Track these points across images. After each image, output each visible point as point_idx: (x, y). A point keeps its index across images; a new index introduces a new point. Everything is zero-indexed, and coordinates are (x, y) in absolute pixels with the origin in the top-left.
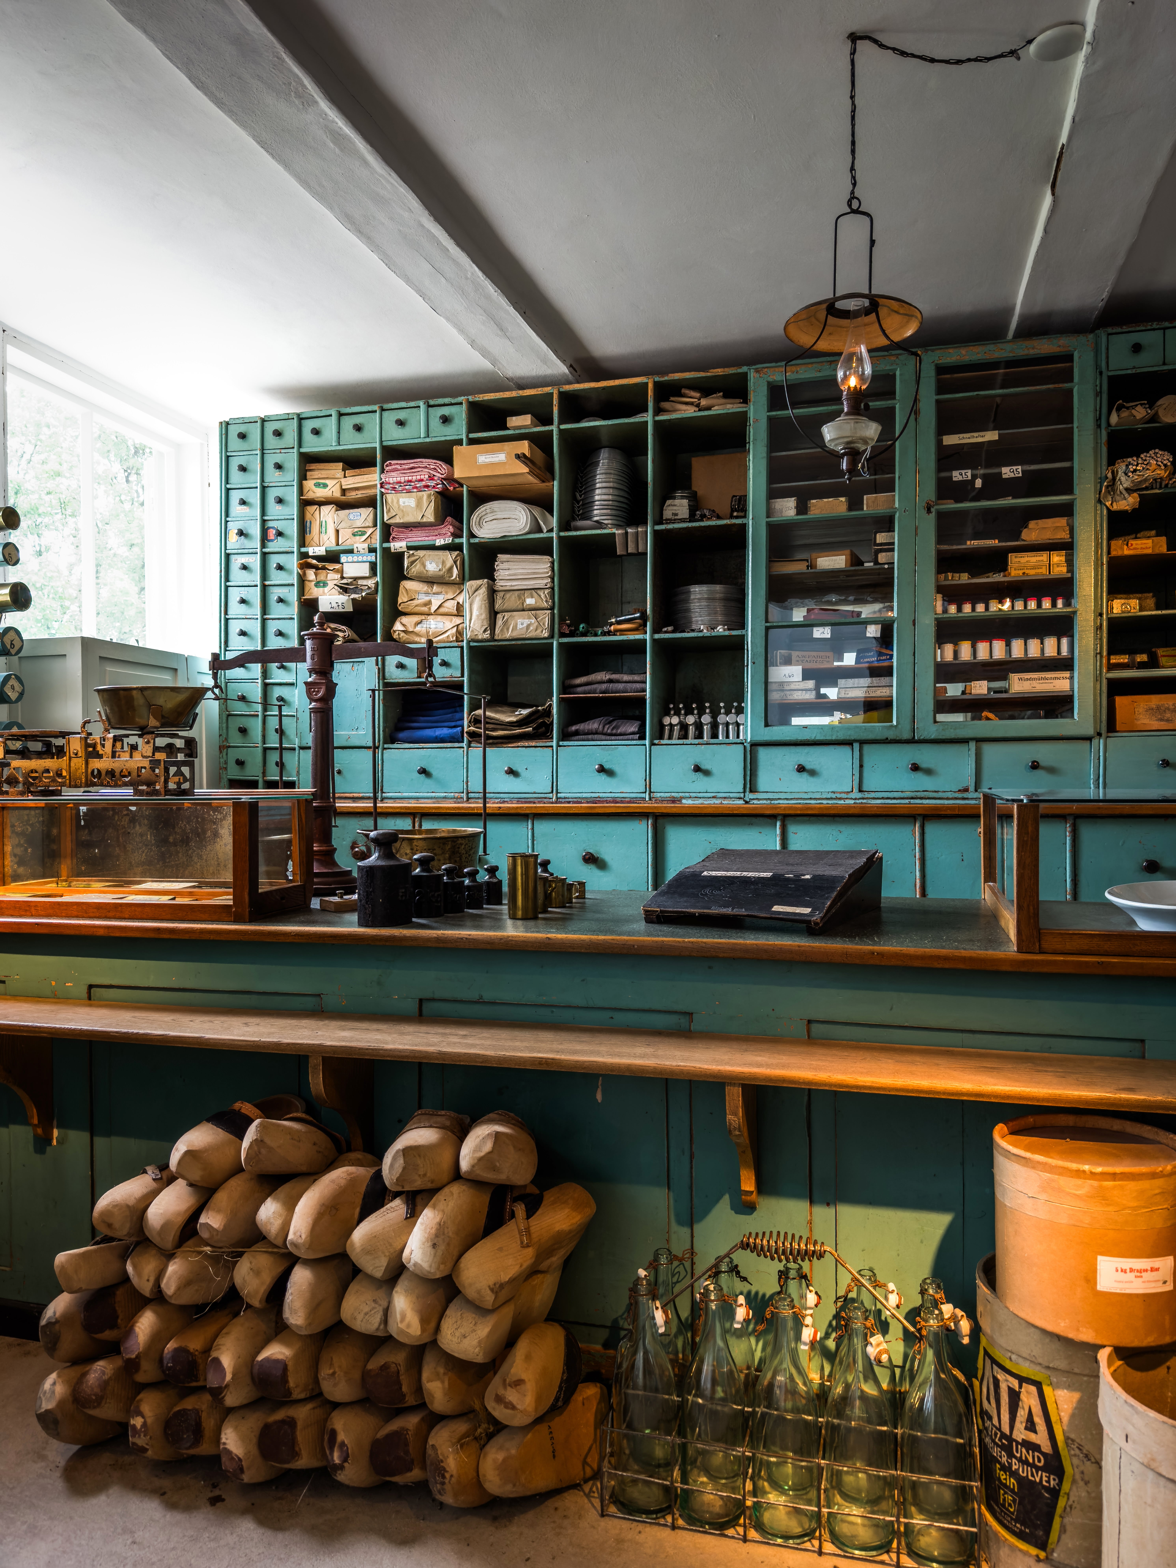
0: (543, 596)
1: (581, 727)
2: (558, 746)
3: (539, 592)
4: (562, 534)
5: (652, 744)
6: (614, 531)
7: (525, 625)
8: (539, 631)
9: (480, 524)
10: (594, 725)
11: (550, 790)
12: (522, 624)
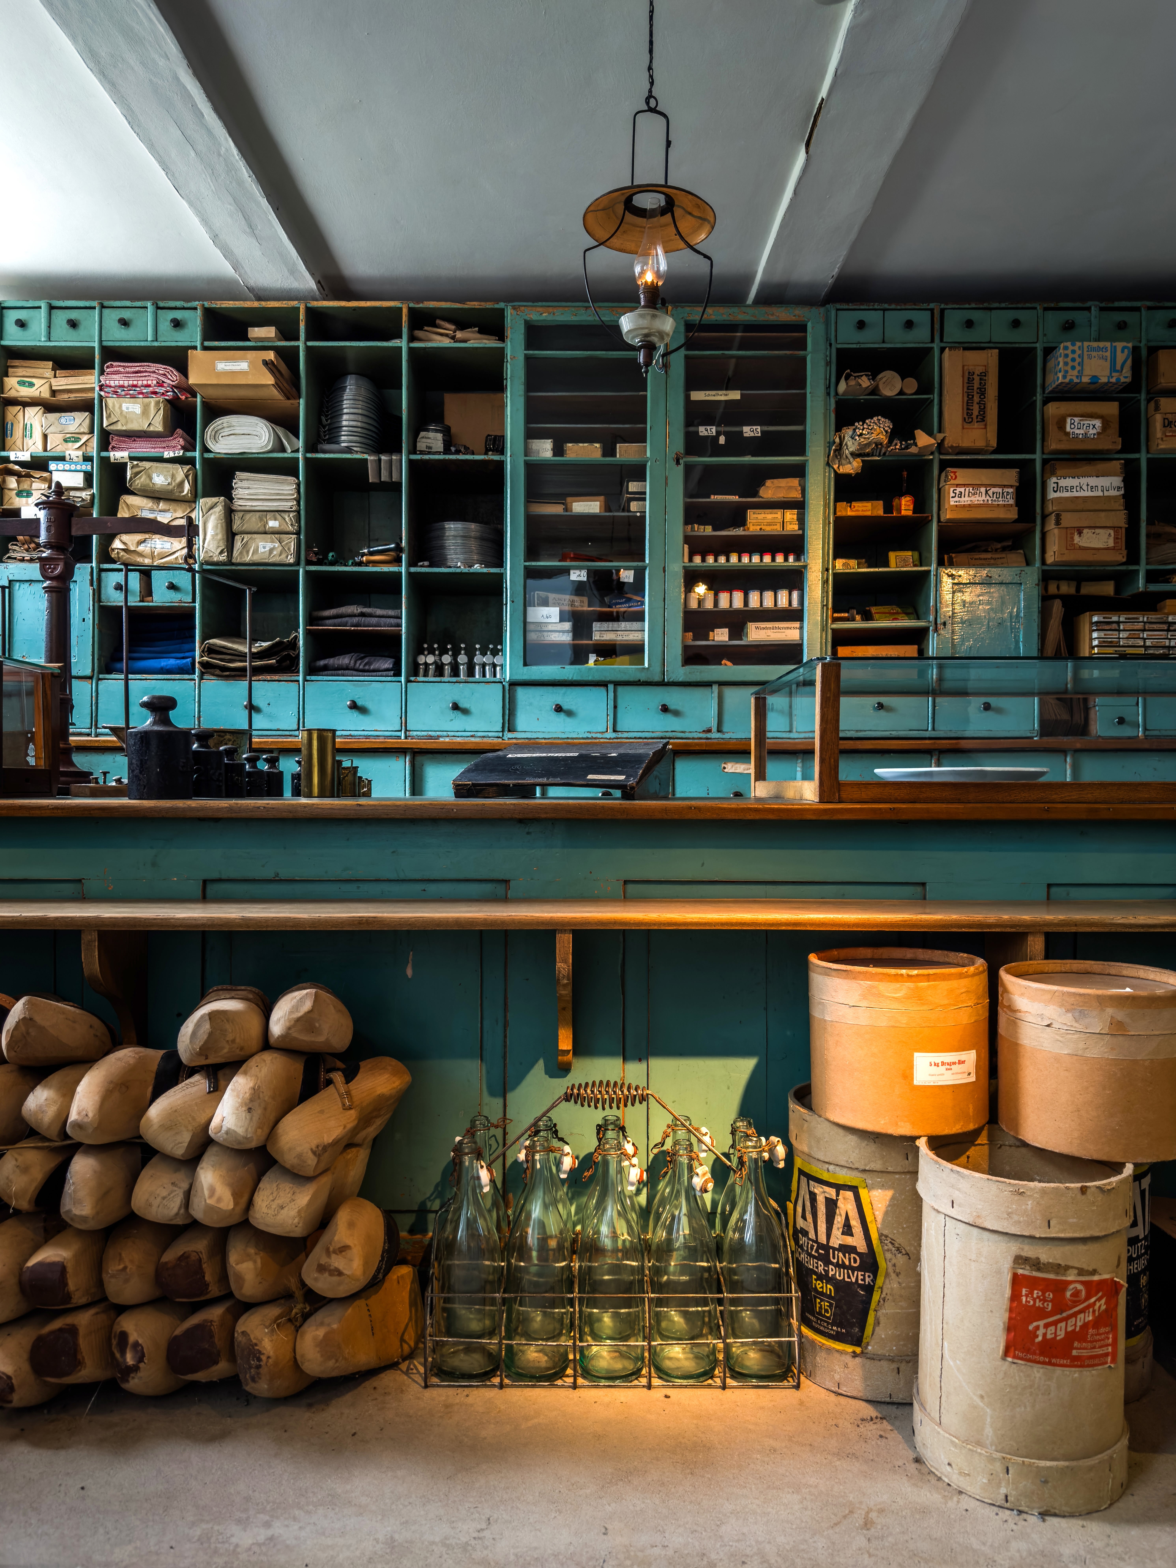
0: (287, 519)
1: (331, 661)
2: (305, 680)
3: (283, 514)
4: (309, 455)
5: (408, 681)
6: (366, 456)
7: (267, 549)
8: (284, 556)
9: (215, 438)
10: (345, 660)
11: (296, 727)
12: (264, 548)
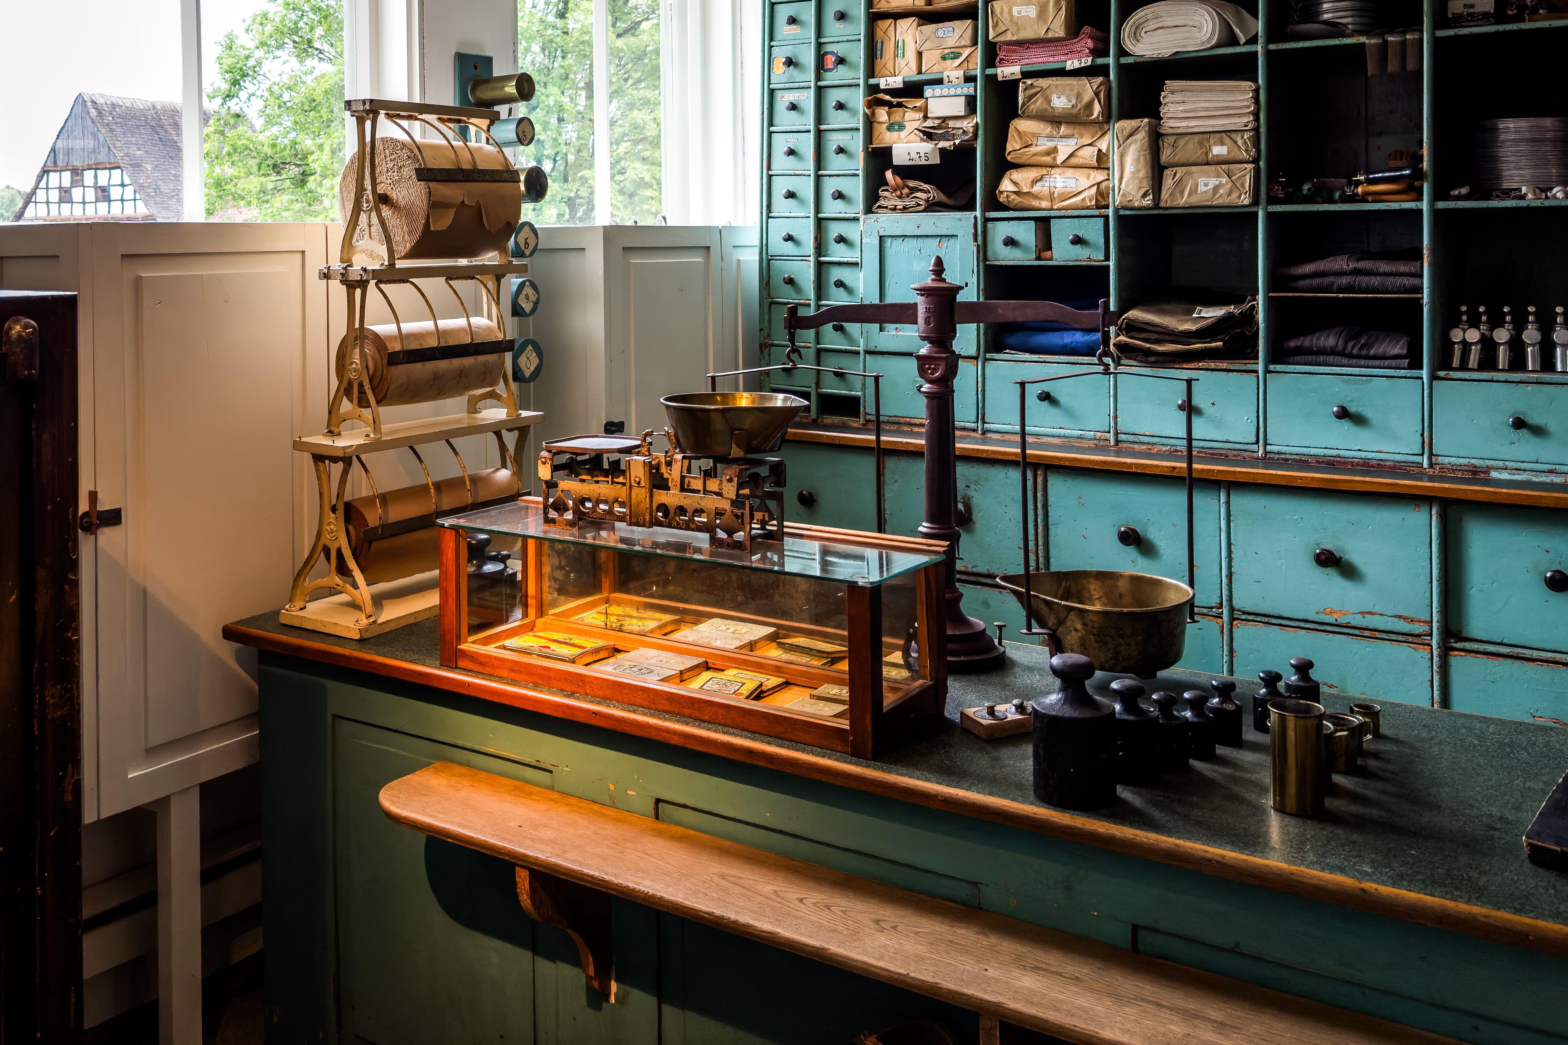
0: (1240, 142)
1: (1306, 341)
2: (1267, 371)
3: (1233, 135)
4: (1272, 47)
5: (1434, 377)
6: (1363, 39)
7: (1211, 186)
8: (1235, 195)
9: (1136, 36)
10: (1329, 341)
11: (1254, 440)
12: (1206, 185)
